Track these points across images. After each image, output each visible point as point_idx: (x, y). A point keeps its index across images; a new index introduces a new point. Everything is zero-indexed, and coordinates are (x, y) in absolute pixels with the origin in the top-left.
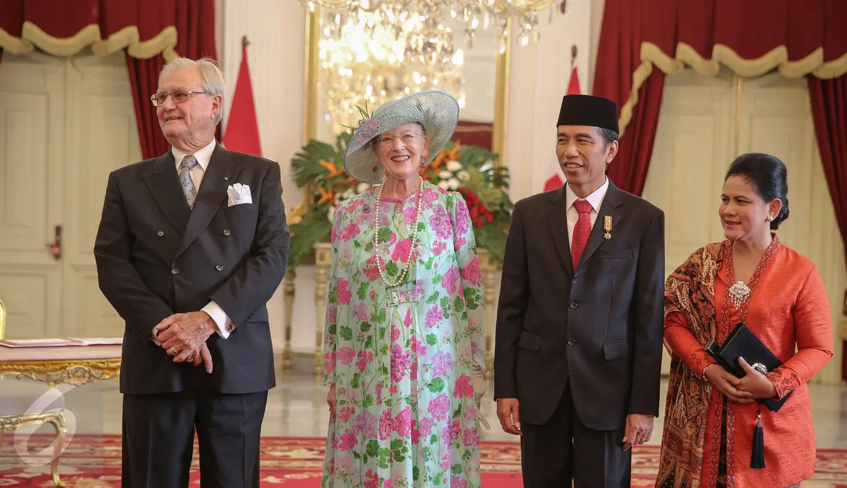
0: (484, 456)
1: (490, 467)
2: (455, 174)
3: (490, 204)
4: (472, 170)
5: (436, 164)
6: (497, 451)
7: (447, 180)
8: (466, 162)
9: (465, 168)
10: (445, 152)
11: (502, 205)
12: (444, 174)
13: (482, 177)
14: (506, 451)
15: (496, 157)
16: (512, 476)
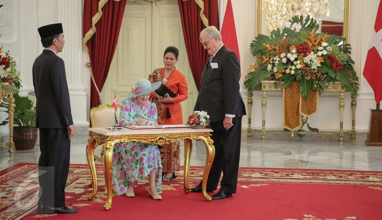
0: (341, 177)
1: (343, 182)
2: (325, 48)
3: (342, 61)
4: (333, 46)
5: (316, 43)
6: (346, 175)
7: (322, 51)
8: (330, 42)
9: (330, 45)
10: (321, 38)
11: (347, 62)
12: (320, 48)
13: (338, 49)
14: (351, 175)
15: (345, 39)
16: (354, 186)
